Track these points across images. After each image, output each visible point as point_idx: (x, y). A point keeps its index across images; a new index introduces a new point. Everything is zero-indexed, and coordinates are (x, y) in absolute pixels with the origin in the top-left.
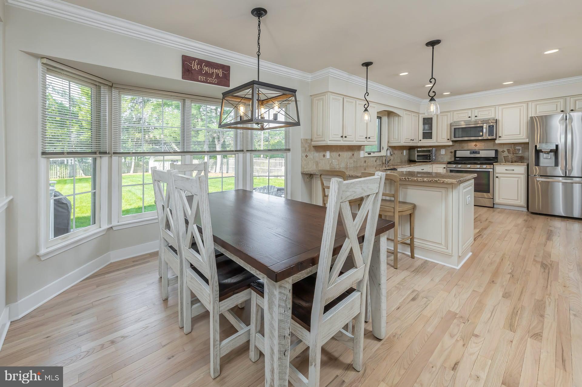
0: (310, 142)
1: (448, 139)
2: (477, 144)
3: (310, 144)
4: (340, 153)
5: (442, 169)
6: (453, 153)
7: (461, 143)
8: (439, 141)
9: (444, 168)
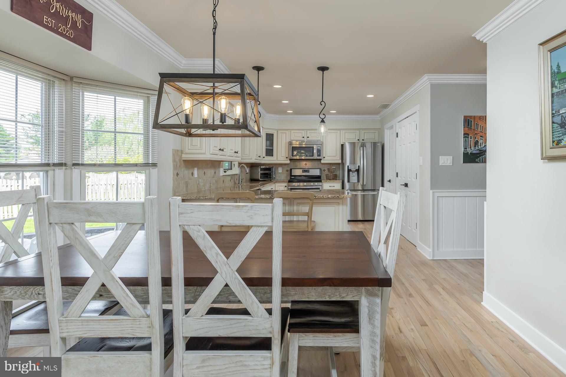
0: (180, 154)
1: (287, 158)
2: (307, 163)
3: (181, 157)
4: (206, 171)
5: (283, 187)
6: (289, 172)
7: (295, 161)
8: (279, 159)
9: (286, 186)
